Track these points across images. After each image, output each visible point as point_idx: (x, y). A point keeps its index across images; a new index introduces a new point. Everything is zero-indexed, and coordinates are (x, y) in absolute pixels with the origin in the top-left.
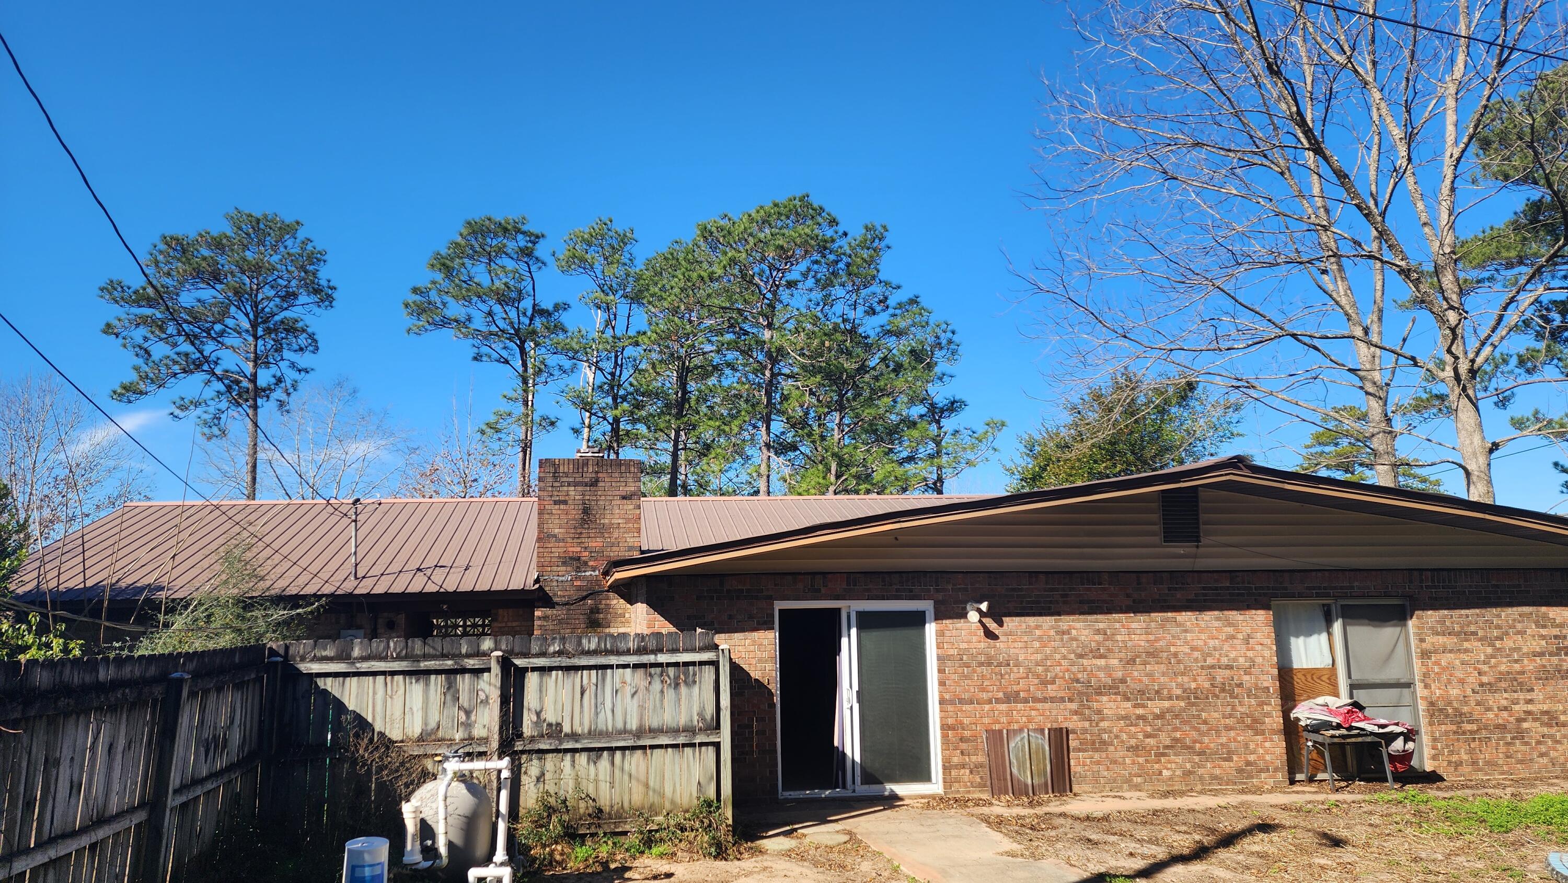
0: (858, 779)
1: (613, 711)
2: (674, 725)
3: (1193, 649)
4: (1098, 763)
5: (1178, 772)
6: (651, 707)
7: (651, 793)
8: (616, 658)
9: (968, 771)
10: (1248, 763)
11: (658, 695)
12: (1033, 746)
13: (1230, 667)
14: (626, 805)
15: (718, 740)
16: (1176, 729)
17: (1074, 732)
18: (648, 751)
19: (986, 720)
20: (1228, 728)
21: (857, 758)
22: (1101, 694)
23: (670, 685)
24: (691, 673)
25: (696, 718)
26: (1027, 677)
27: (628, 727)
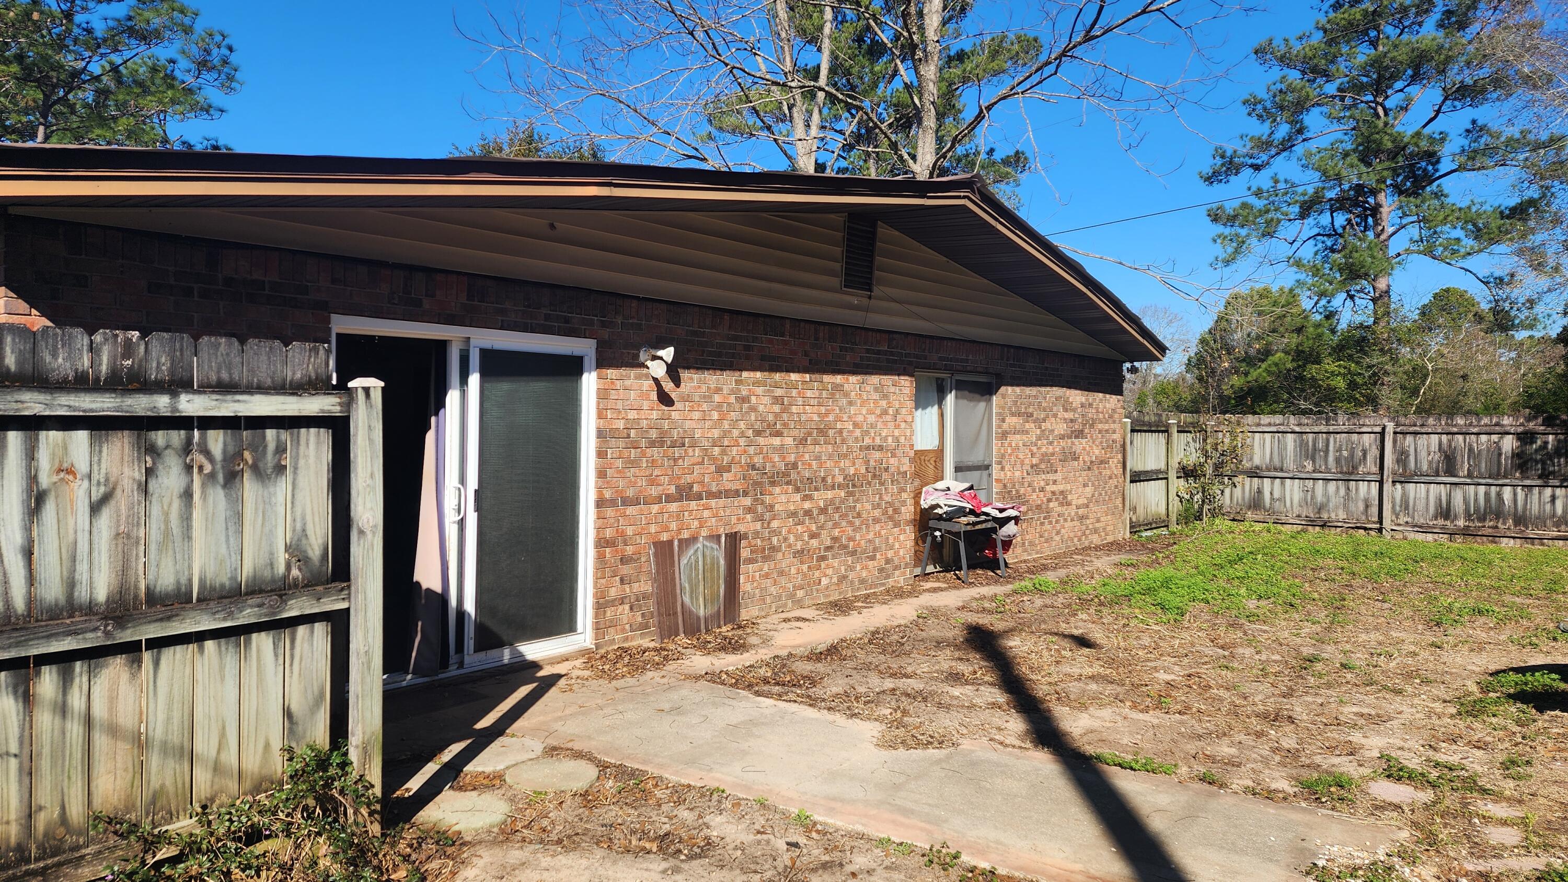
0: (470, 643)
1: (28, 553)
2: (224, 579)
3: (856, 425)
4: (767, 576)
5: (835, 580)
6: (155, 534)
7: (154, 761)
8: (41, 397)
9: (627, 607)
10: (888, 561)
11: (176, 505)
12: (708, 561)
13: (880, 448)
14: (76, 812)
15: (343, 605)
16: (836, 525)
17: (745, 537)
18: (147, 656)
19: (653, 529)
20: (876, 521)
21: (470, 607)
22: (773, 484)
23: (212, 476)
24: (271, 446)
25: (281, 558)
26: (702, 463)
27: (82, 594)
